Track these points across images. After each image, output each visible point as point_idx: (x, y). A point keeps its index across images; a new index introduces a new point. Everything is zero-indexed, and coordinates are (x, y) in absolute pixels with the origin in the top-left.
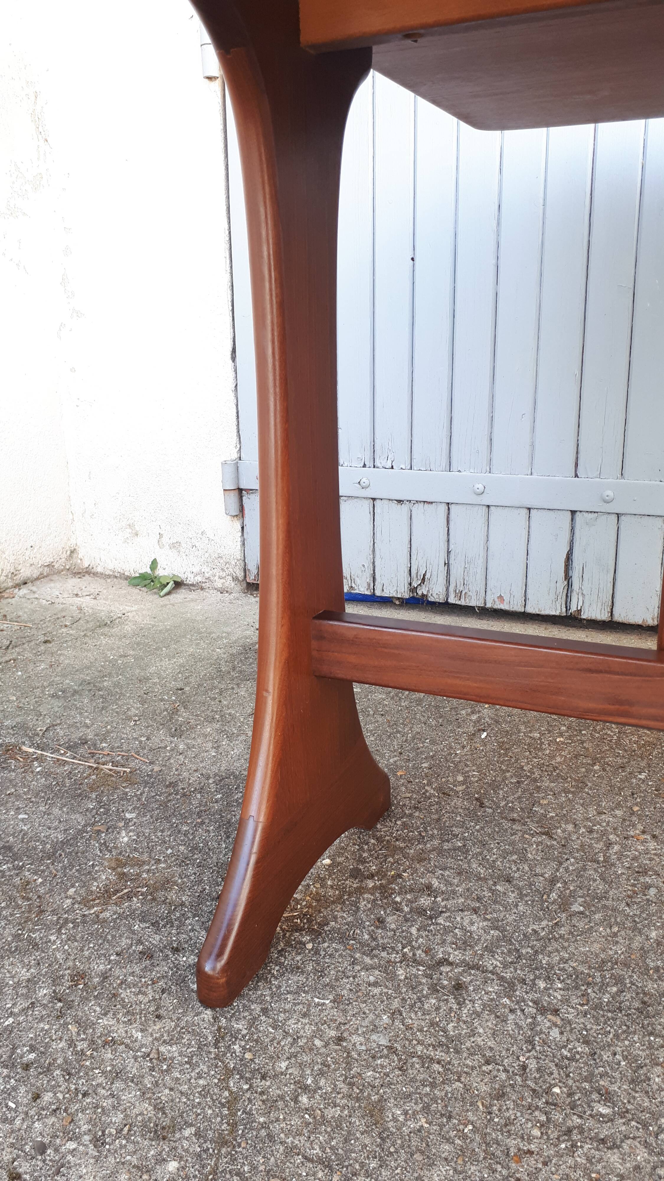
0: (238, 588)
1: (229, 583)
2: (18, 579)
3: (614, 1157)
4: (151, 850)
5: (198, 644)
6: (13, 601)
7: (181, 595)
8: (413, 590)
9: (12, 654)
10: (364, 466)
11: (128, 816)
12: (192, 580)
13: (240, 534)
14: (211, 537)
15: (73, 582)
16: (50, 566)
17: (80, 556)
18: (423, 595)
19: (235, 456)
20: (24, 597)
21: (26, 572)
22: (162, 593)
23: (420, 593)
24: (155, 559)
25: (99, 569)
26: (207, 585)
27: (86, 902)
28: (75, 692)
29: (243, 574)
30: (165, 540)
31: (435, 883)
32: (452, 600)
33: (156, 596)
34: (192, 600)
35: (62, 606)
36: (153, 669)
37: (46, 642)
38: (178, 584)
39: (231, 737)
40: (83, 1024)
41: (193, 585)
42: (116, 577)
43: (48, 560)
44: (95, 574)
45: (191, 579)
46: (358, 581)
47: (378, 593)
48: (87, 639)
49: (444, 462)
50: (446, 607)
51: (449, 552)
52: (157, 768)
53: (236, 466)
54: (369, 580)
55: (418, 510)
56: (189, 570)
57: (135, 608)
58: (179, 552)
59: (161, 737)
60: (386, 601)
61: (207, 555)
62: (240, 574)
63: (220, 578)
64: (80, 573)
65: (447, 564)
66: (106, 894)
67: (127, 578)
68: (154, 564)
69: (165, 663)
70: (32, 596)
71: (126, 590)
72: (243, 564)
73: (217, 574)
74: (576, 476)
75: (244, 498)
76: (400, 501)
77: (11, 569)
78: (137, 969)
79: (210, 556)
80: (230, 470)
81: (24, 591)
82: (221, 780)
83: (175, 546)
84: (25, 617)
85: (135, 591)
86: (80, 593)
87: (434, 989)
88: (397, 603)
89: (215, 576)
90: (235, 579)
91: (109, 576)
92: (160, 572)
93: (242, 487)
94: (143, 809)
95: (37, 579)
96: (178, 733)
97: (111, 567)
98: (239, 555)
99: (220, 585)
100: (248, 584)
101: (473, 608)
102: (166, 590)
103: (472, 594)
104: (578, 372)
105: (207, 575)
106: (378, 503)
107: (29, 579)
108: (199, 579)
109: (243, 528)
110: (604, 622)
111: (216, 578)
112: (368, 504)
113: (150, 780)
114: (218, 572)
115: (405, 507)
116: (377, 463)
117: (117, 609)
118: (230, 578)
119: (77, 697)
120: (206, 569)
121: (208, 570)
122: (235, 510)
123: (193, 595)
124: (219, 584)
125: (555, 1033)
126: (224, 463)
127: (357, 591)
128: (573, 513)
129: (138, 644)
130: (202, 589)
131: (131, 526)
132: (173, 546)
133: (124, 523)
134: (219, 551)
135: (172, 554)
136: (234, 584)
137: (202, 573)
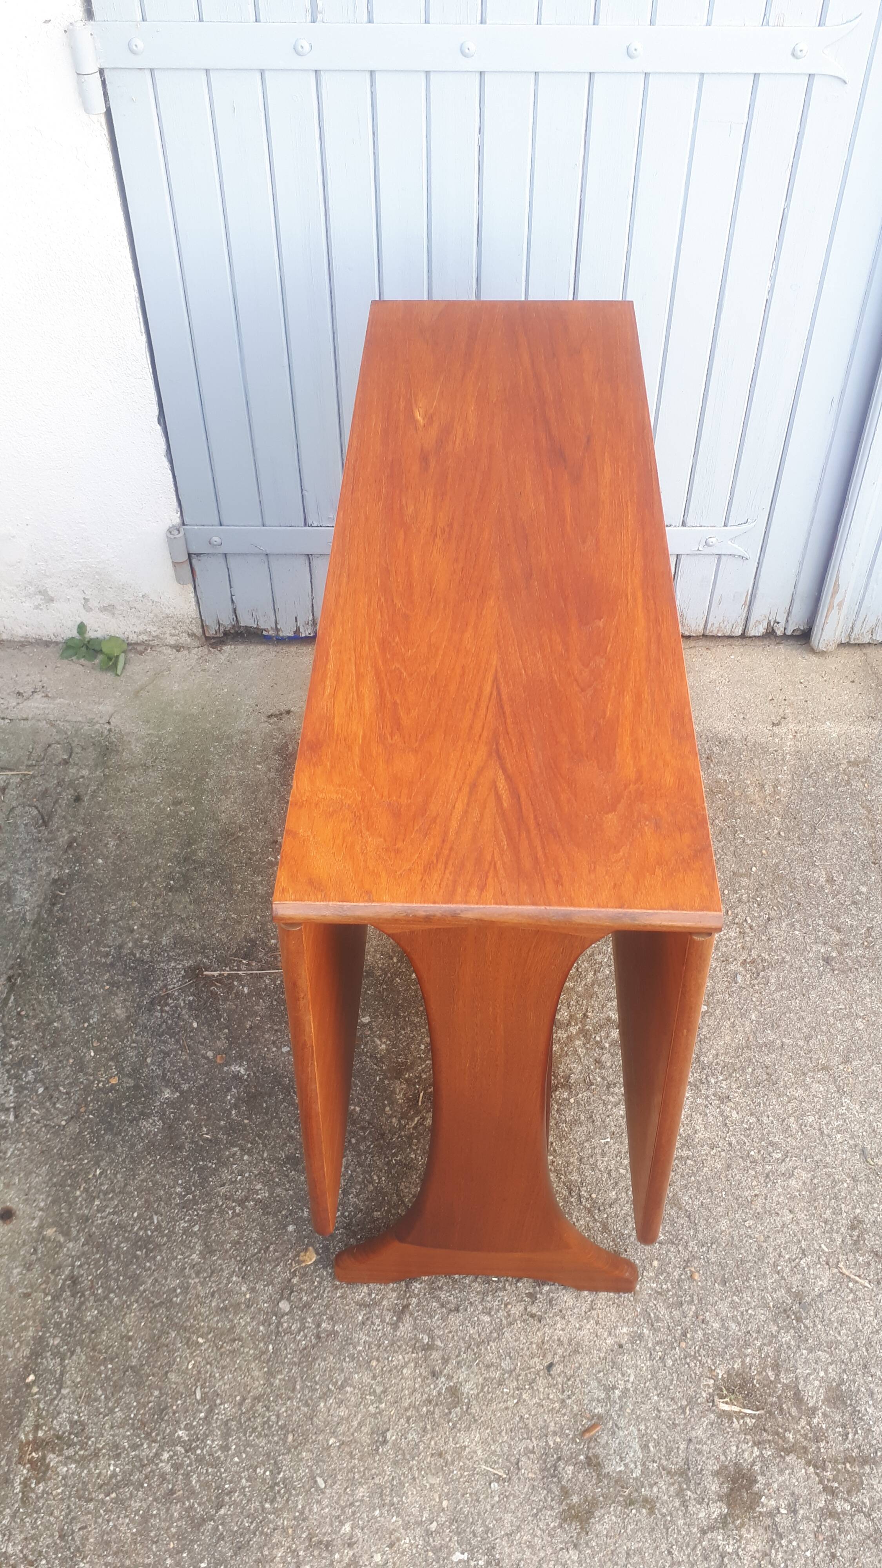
0: (195, 643)
1: (185, 639)
7: (139, 666)
12: (135, 638)
13: (193, 595)
14: (156, 599)
19: (176, 520)
22: (119, 668)
24: (81, 622)
26: (156, 642)
28: (184, 876)
29: (201, 630)
30: (93, 603)
33: (114, 675)
34: (157, 670)
36: (223, 817)
37: (75, 798)
38: (124, 648)
42: (32, 644)
44: (2, 644)
48: (113, 784)
53: (179, 531)
56: (129, 630)
57: (111, 704)
58: (114, 614)
61: (151, 615)
62: (197, 630)
63: (172, 635)
67: (47, 644)
68: (82, 628)
72: (199, 621)
73: (168, 632)
75: (195, 561)
79: (156, 616)
83: (109, 609)
89: (165, 634)
90: (192, 635)
91: (22, 644)
92: (91, 634)
93: (192, 552)
98: (194, 613)
99: (172, 642)
100: (208, 638)
102: (117, 660)
105: (154, 634)
108: (147, 637)
109: (195, 588)
111: (167, 636)
114: (168, 630)
118: (185, 634)
120: (151, 628)
121: (155, 629)
122: (184, 575)
123: (152, 661)
124: (170, 639)
129: (172, 776)
130: (155, 649)
131: (43, 592)
132: (104, 609)
133: (32, 589)
134: (168, 611)
135: (105, 617)
136: (189, 640)
137: (145, 632)
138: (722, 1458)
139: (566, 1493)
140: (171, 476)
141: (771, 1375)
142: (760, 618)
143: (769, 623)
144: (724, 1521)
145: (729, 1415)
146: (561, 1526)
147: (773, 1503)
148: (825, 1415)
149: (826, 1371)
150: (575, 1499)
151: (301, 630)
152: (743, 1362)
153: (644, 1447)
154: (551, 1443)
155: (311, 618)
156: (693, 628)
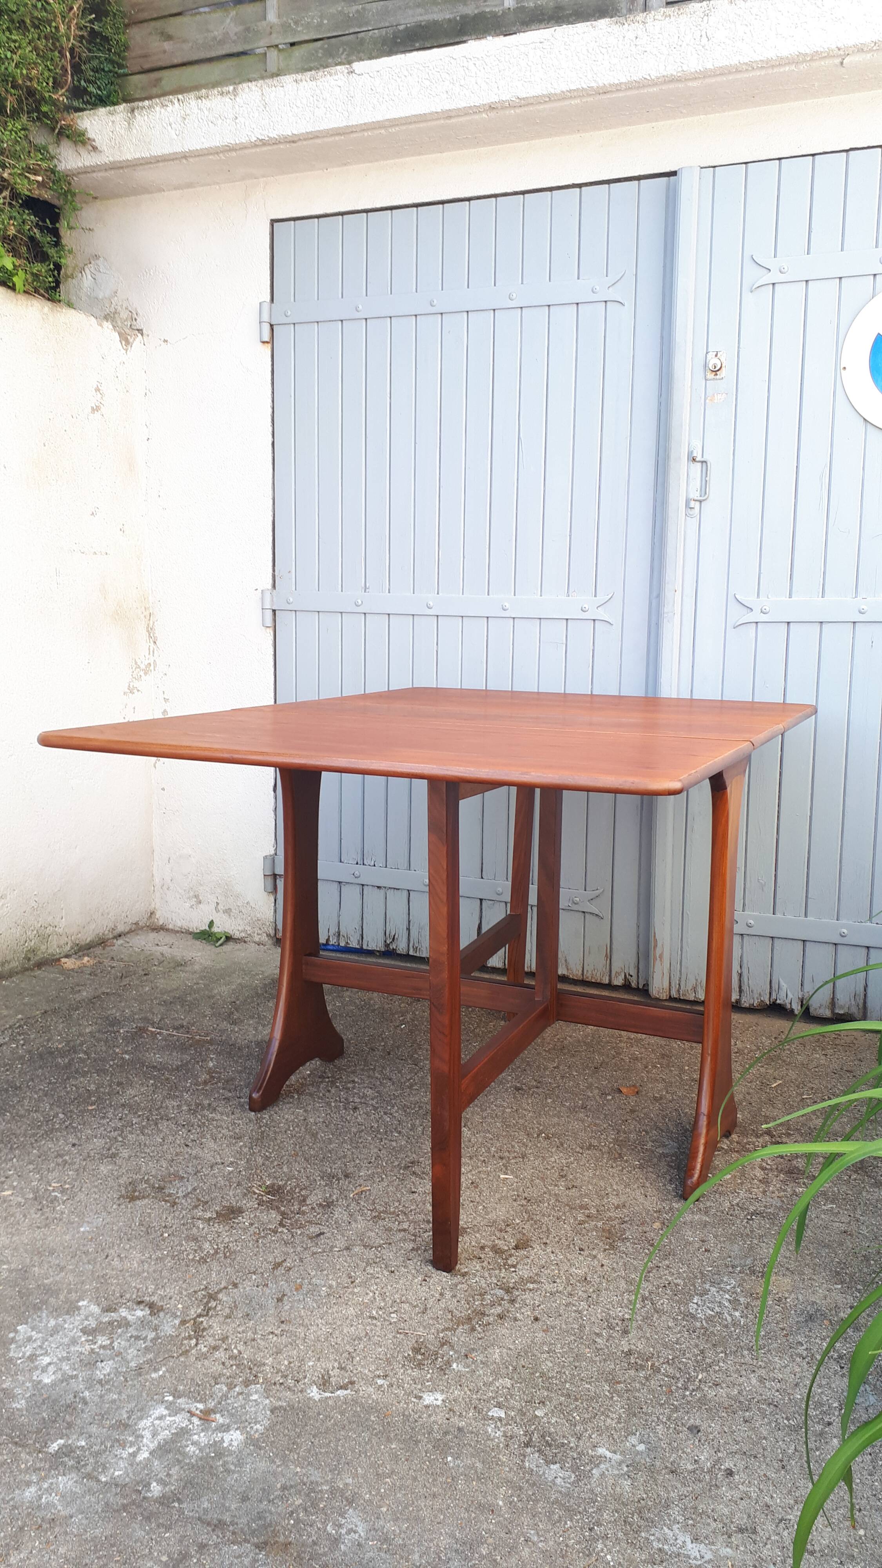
0: (270, 942)
1: (264, 938)
2: (116, 933)
3: (394, 1144)
4: (225, 1069)
5: (243, 978)
6: (114, 948)
7: (230, 946)
8: (387, 945)
9: (126, 981)
10: (357, 864)
11: (212, 1056)
13: (273, 904)
14: (254, 906)
15: (153, 935)
16: (137, 924)
17: (157, 916)
18: (393, 949)
19: (273, 852)
20: (122, 945)
21: (121, 928)
22: (217, 945)
23: (391, 948)
24: (212, 921)
25: (171, 927)
26: (249, 939)
27: (196, 1084)
28: (171, 1003)
29: (274, 932)
30: (220, 907)
31: (356, 1080)
32: (411, 953)
33: (213, 947)
34: (238, 950)
35: (149, 952)
36: (216, 991)
37: (145, 975)
38: (229, 938)
39: (264, 1026)
40: (203, 1116)
41: (238, 939)
42: (183, 932)
43: (135, 920)
44: (167, 930)
45: (237, 935)
46: (352, 939)
47: (365, 947)
48: (171, 974)
49: (406, 865)
50: (407, 957)
51: (409, 922)
52: (224, 1038)
53: (273, 859)
54: (359, 937)
55: (390, 893)
56: (236, 928)
57: (199, 954)
58: (230, 916)
59: (225, 1025)
60: (371, 953)
61: (249, 918)
62: (272, 932)
63: (258, 934)
64: (156, 929)
65: (408, 929)
66: (205, 1083)
67: (191, 933)
68: (211, 924)
69: (223, 988)
70: (127, 945)
71: (191, 942)
72: (273, 925)
73: (256, 932)
74: (482, 878)
75: (278, 880)
76: (378, 887)
77: (111, 925)
78: (223, 1103)
79: (252, 919)
80: (269, 862)
81: (120, 942)
82: (258, 1044)
83: (228, 911)
84: (126, 959)
85: (198, 943)
86: (159, 944)
87: (345, 1109)
88: (378, 954)
89: (254, 933)
90: (268, 935)
91: (177, 932)
92: (215, 929)
93: (276, 873)
94: (219, 1054)
95: (128, 933)
96: (234, 1023)
97: (179, 924)
98: (271, 919)
100: (277, 939)
101: (424, 958)
102: (220, 942)
103: (424, 949)
104: (480, 817)
105: (249, 932)
106: (365, 888)
107: (122, 933)
108: (243, 935)
109: (275, 900)
110: (499, 968)
111: (256, 934)
112: (358, 889)
113: (222, 1043)
114: (256, 930)
115: (382, 891)
116: (365, 863)
117: (188, 954)
118: (265, 935)
119: (172, 1005)
120: (248, 928)
121: (249, 928)
122: (270, 888)
123: (238, 946)
124: (257, 939)
125: (388, 1119)
126: (265, 858)
127: (351, 946)
128: (481, 900)
129: (205, 977)
130: (245, 942)
131: (196, 896)
132: (225, 911)
133: (192, 894)
134: (258, 916)
135: (225, 917)
136: (267, 939)
137: (245, 931)
138: (234, 1203)
139: (135, 1191)
140: (274, 823)
141: (297, 1190)
142: (619, 970)
143: (625, 975)
144: (210, 1219)
145: (255, 1193)
146: (119, 1199)
147: (244, 1220)
148: (313, 1208)
149: (330, 1195)
150: (137, 1194)
151: (331, 939)
152: (286, 1183)
153: (195, 1189)
154: (146, 1178)
155: (337, 930)
156: (574, 973)
